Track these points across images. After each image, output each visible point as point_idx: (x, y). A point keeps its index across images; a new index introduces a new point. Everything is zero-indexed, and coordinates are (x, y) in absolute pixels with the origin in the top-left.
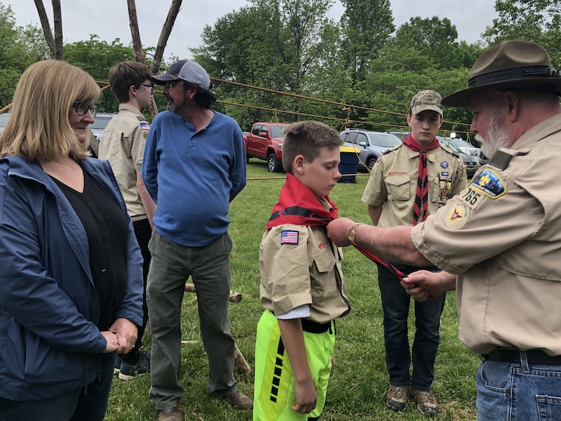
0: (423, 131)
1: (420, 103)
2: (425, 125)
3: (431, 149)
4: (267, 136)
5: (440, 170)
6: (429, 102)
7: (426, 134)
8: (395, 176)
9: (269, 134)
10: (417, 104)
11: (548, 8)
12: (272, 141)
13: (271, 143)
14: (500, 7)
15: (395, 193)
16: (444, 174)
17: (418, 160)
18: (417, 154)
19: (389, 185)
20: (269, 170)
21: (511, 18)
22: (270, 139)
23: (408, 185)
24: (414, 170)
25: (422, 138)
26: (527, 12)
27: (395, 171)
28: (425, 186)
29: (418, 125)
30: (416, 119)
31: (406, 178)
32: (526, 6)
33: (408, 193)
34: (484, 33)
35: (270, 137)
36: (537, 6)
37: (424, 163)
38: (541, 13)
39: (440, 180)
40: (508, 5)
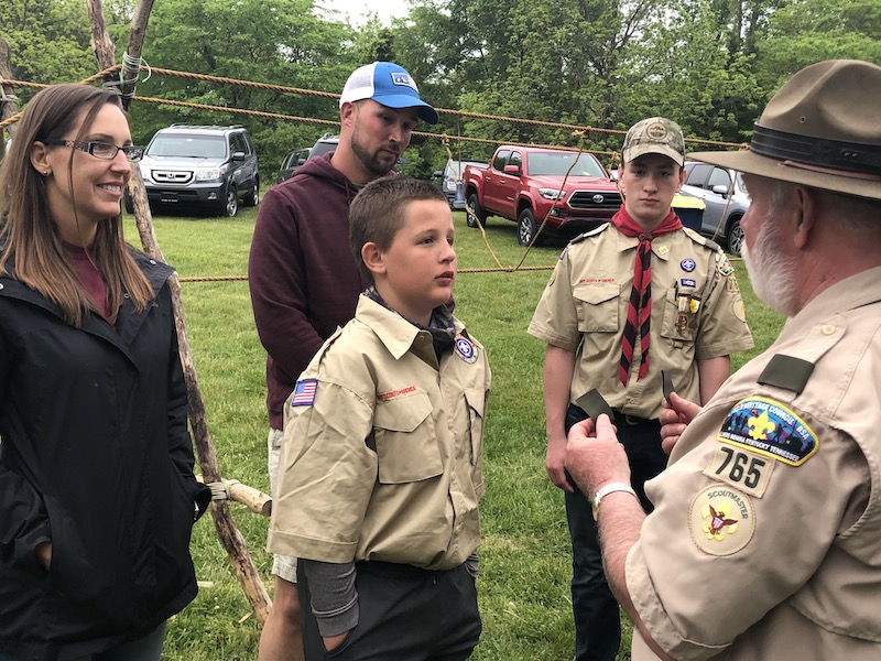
0: (645, 196)
1: (639, 142)
2: (649, 184)
3: (663, 234)
4: (518, 173)
5: (679, 275)
6: (657, 139)
7: (650, 203)
8: (591, 287)
9: (524, 168)
10: (633, 144)
12: (529, 183)
13: (528, 189)
15: (590, 318)
16: (688, 282)
17: (635, 254)
18: (634, 242)
19: (581, 302)
20: (520, 243)
22: (524, 179)
23: (615, 303)
24: (628, 274)
25: (643, 210)
27: (592, 276)
28: (645, 305)
29: (636, 184)
30: (632, 171)
31: (612, 290)
33: (616, 319)
35: (525, 174)
37: (644, 259)
39: (678, 295)
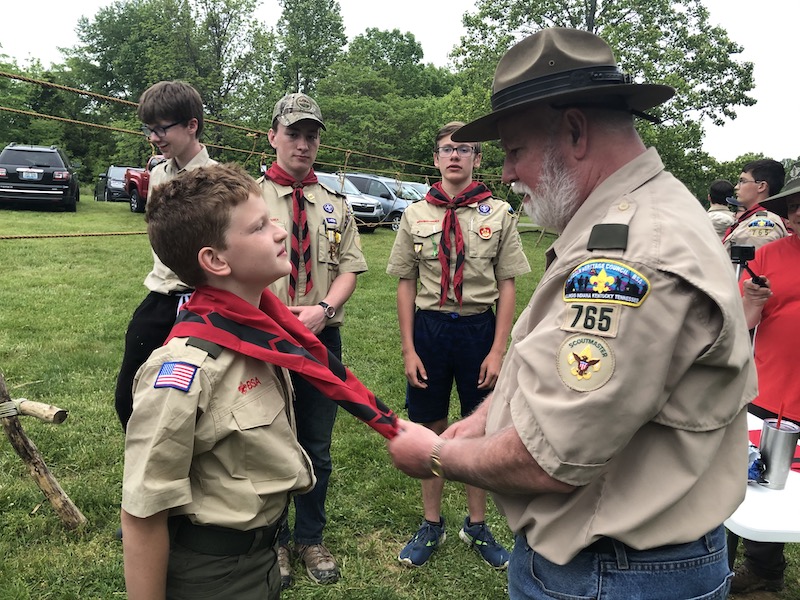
1: (292, 110)
3: (309, 184)
5: (325, 215)
6: (305, 109)
11: (521, 28)
14: (468, 22)
16: (331, 221)
21: (480, 36)
26: (497, 31)
28: (305, 237)
32: (496, 23)
34: (451, 52)
36: (509, 24)
37: (301, 203)
38: (513, 33)
39: (326, 229)
40: (477, 21)
